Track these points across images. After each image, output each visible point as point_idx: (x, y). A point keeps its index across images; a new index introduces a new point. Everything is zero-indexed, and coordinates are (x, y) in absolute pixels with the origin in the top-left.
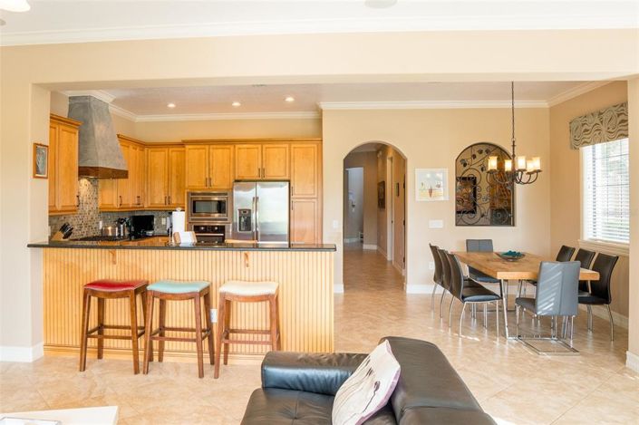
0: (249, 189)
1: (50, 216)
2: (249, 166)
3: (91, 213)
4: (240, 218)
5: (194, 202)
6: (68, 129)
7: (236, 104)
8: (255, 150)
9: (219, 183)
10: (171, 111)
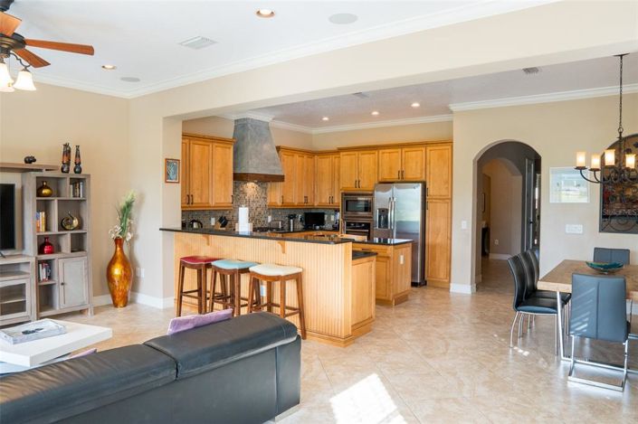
0: (386, 190)
1: (183, 211)
2: (391, 168)
3: (259, 209)
4: (380, 217)
5: (347, 202)
6: (221, 145)
7: (375, 113)
8: (396, 154)
9: (366, 185)
10: (327, 124)
